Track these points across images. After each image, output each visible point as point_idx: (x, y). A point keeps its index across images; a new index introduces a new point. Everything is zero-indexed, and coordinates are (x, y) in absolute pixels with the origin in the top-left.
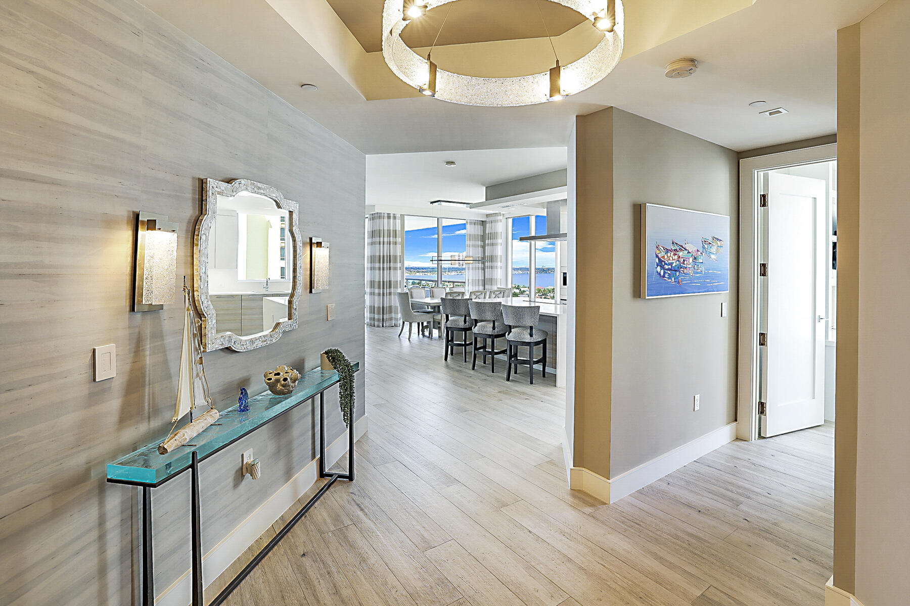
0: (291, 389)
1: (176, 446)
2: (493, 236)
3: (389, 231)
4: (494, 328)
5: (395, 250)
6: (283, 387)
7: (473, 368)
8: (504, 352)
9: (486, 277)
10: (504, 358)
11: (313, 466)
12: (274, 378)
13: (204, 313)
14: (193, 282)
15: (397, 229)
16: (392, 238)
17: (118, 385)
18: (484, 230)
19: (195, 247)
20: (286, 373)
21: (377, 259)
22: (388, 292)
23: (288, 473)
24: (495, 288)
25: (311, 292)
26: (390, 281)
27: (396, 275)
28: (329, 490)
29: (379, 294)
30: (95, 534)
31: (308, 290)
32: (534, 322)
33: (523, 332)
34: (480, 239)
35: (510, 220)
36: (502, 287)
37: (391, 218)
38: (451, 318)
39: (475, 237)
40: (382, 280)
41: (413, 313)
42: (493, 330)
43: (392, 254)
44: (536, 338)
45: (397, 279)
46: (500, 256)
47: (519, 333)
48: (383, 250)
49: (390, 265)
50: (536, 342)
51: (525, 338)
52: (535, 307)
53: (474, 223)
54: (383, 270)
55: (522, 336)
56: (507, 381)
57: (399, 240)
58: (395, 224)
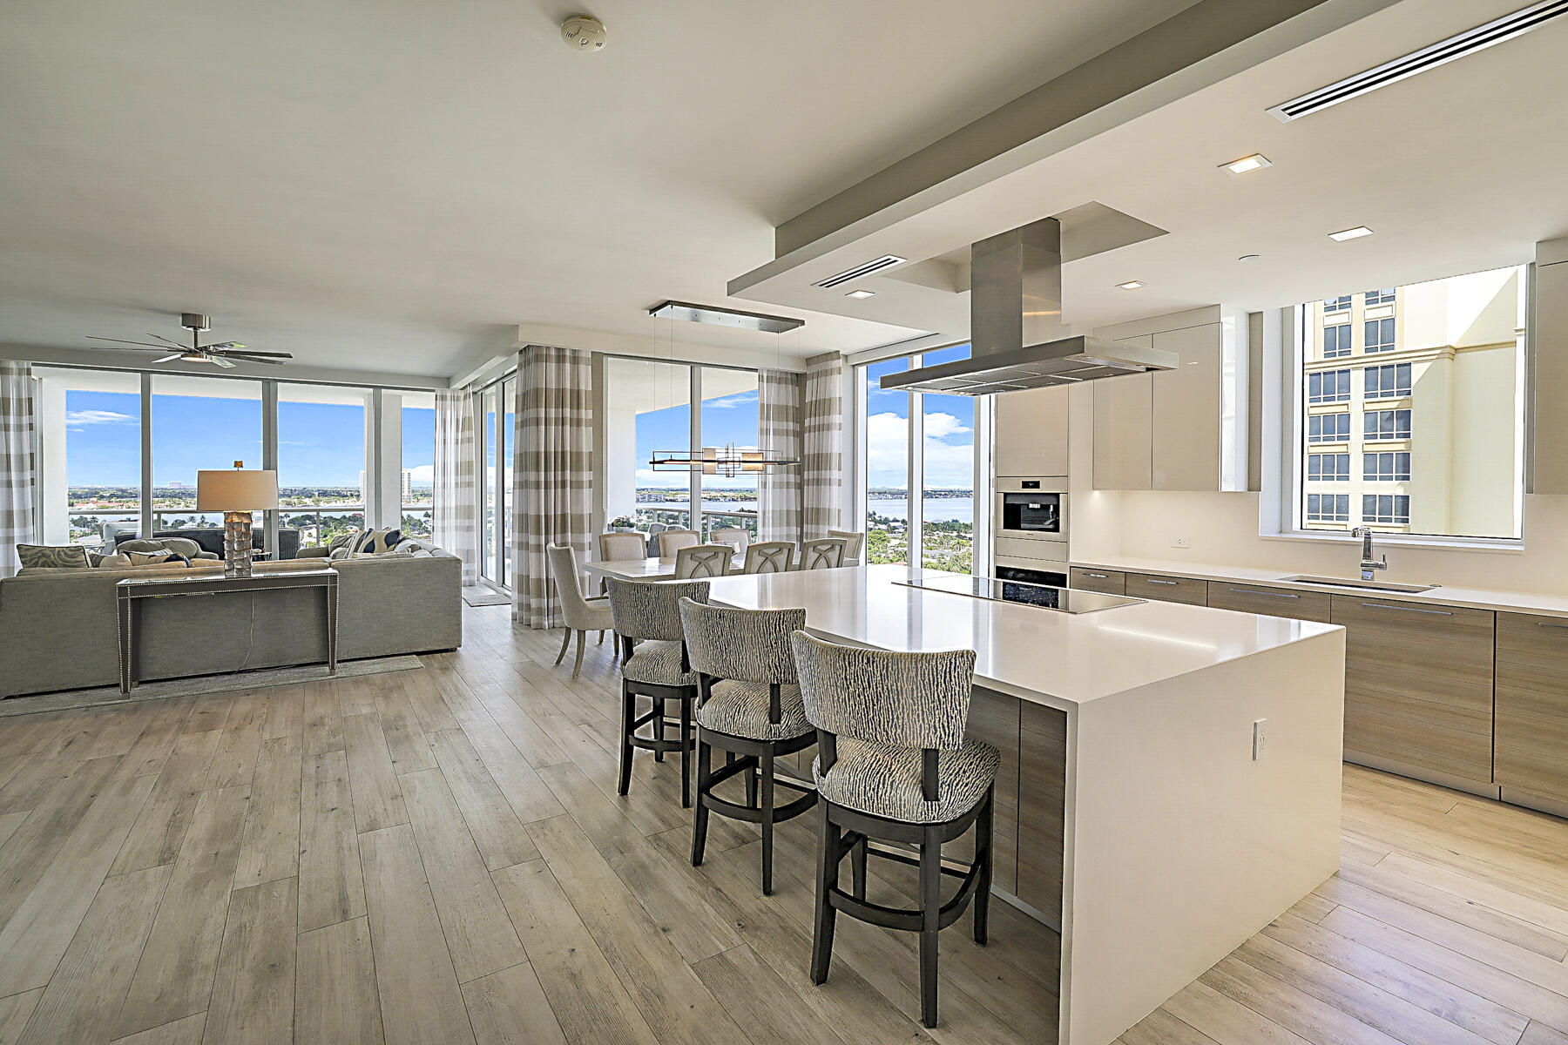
2: (824, 406)
3: (560, 392)
4: (774, 715)
5: (577, 439)
9: (805, 506)
15: (583, 387)
16: (567, 410)
18: (802, 396)
21: (532, 459)
22: (559, 541)
24: (824, 531)
26: (564, 516)
27: (577, 500)
29: (538, 549)
32: (944, 731)
33: (890, 769)
34: (791, 416)
35: (862, 370)
36: (841, 530)
37: (568, 359)
38: (643, 647)
39: (781, 412)
40: (543, 514)
41: (584, 605)
42: (771, 722)
43: (568, 449)
44: (956, 800)
45: (582, 511)
46: (840, 454)
47: (870, 772)
48: (546, 439)
49: (563, 475)
50: (953, 821)
51: (901, 800)
52: (953, 661)
53: (776, 378)
54: (546, 488)
55: (887, 794)
56: (817, 985)
57: (587, 415)
58: (576, 377)
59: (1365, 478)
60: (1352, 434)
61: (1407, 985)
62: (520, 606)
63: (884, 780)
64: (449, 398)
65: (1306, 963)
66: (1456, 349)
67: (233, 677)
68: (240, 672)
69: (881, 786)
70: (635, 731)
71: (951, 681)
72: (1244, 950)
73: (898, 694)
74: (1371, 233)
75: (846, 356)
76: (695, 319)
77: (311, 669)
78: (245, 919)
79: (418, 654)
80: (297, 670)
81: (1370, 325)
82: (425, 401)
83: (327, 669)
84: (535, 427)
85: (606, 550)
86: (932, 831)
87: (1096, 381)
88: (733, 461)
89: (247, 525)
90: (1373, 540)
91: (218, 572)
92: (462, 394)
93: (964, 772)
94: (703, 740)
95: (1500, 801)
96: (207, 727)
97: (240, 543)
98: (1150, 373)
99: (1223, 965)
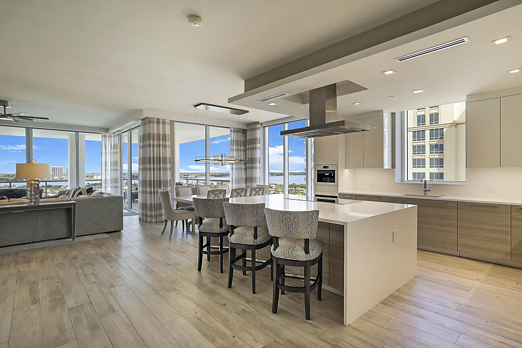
2: (254, 141)
3: (158, 135)
5: (165, 152)
9: (247, 176)
15: (167, 133)
16: (161, 142)
18: (246, 137)
21: (148, 160)
22: (158, 190)
24: (255, 185)
26: (160, 181)
27: (165, 175)
29: (151, 193)
32: (311, 233)
33: (295, 246)
34: (242, 144)
35: (267, 128)
36: (260, 184)
37: (161, 123)
38: (205, 220)
39: (238, 143)
40: (152, 180)
41: (174, 212)
42: (254, 239)
43: (162, 156)
44: (314, 254)
45: (167, 178)
46: (260, 158)
47: (289, 248)
48: (153, 152)
49: (160, 166)
50: (313, 260)
51: (299, 254)
52: (313, 213)
53: (236, 131)
54: (153, 170)
55: (295, 253)
56: (274, 314)
57: (168, 143)
58: (164, 129)
59: (430, 167)
60: (426, 152)
61: (432, 300)
62: (143, 215)
63: (294, 249)
64: (107, 136)
65: (407, 297)
66: (457, 124)
67: (30, 244)
68: (33, 242)
69: (293, 251)
70: (203, 249)
71: (313, 218)
72: (392, 296)
73: (298, 223)
74: (423, 91)
75: (261, 124)
76: (207, 109)
77: (63, 240)
78: (77, 315)
79: (106, 233)
80: (57, 241)
81: (431, 115)
82: (97, 138)
83: (71, 240)
84: (149, 148)
85: (178, 192)
86: (308, 263)
87: (346, 134)
88: (225, 160)
89: (38, 185)
90: (427, 183)
91: (24, 203)
92: (113, 135)
93: (316, 246)
94: (231, 247)
95: (460, 257)
96: (28, 261)
97: (34, 191)
98: (363, 132)
99: (386, 299)
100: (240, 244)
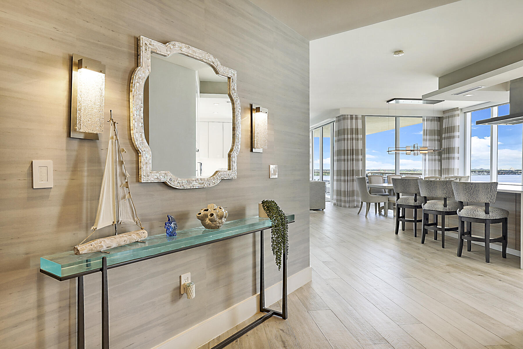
0: (218, 225)
1: (90, 250)
2: (451, 129)
3: (352, 129)
4: (445, 205)
5: (357, 145)
6: (211, 222)
7: (423, 243)
8: (455, 229)
9: (443, 168)
10: (455, 235)
11: (253, 301)
12: (203, 212)
13: (139, 149)
14: (130, 122)
15: (359, 127)
16: (354, 135)
17: (57, 195)
18: (441, 126)
19: (130, 93)
20: (214, 210)
21: (343, 152)
22: (351, 179)
23: (228, 301)
25: (252, 151)
26: (353, 170)
27: (357, 165)
28: (263, 323)
29: (344, 181)
30: (33, 313)
31: (249, 149)
32: (490, 199)
34: (436, 134)
35: (469, 115)
37: (354, 118)
39: (431, 132)
40: (346, 170)
41: (369, 195)
42: (443, 207)
43: (354, 148)
45: (359, 168)
46: (458, 147)
48: (347, 145)
49: (353, 157)
51: (479, 214)
52: (492, 184)
53: (430, 119)
54: (347, 161)
55: (476, 213)
56: (459, 257)
57: (360, 136)
58: (357, 124)
62: (337, 200)
73: (478, 191)
75: (461, 109)
84: (343, 141)
85: (370, 180)
86: (488, 221)
88: (417, 150)
93: (497, 211)
94: (425, 213)
100: (432, 210)
